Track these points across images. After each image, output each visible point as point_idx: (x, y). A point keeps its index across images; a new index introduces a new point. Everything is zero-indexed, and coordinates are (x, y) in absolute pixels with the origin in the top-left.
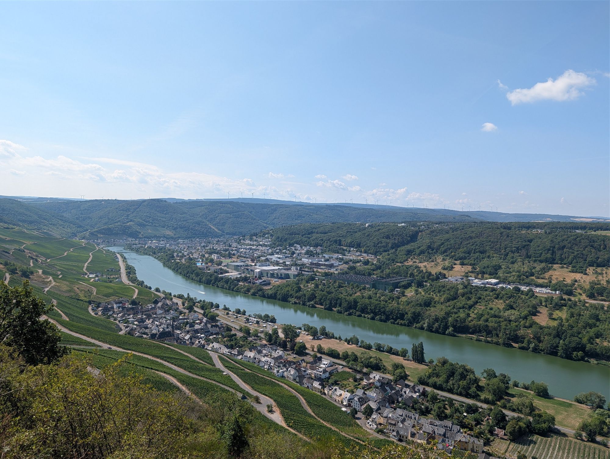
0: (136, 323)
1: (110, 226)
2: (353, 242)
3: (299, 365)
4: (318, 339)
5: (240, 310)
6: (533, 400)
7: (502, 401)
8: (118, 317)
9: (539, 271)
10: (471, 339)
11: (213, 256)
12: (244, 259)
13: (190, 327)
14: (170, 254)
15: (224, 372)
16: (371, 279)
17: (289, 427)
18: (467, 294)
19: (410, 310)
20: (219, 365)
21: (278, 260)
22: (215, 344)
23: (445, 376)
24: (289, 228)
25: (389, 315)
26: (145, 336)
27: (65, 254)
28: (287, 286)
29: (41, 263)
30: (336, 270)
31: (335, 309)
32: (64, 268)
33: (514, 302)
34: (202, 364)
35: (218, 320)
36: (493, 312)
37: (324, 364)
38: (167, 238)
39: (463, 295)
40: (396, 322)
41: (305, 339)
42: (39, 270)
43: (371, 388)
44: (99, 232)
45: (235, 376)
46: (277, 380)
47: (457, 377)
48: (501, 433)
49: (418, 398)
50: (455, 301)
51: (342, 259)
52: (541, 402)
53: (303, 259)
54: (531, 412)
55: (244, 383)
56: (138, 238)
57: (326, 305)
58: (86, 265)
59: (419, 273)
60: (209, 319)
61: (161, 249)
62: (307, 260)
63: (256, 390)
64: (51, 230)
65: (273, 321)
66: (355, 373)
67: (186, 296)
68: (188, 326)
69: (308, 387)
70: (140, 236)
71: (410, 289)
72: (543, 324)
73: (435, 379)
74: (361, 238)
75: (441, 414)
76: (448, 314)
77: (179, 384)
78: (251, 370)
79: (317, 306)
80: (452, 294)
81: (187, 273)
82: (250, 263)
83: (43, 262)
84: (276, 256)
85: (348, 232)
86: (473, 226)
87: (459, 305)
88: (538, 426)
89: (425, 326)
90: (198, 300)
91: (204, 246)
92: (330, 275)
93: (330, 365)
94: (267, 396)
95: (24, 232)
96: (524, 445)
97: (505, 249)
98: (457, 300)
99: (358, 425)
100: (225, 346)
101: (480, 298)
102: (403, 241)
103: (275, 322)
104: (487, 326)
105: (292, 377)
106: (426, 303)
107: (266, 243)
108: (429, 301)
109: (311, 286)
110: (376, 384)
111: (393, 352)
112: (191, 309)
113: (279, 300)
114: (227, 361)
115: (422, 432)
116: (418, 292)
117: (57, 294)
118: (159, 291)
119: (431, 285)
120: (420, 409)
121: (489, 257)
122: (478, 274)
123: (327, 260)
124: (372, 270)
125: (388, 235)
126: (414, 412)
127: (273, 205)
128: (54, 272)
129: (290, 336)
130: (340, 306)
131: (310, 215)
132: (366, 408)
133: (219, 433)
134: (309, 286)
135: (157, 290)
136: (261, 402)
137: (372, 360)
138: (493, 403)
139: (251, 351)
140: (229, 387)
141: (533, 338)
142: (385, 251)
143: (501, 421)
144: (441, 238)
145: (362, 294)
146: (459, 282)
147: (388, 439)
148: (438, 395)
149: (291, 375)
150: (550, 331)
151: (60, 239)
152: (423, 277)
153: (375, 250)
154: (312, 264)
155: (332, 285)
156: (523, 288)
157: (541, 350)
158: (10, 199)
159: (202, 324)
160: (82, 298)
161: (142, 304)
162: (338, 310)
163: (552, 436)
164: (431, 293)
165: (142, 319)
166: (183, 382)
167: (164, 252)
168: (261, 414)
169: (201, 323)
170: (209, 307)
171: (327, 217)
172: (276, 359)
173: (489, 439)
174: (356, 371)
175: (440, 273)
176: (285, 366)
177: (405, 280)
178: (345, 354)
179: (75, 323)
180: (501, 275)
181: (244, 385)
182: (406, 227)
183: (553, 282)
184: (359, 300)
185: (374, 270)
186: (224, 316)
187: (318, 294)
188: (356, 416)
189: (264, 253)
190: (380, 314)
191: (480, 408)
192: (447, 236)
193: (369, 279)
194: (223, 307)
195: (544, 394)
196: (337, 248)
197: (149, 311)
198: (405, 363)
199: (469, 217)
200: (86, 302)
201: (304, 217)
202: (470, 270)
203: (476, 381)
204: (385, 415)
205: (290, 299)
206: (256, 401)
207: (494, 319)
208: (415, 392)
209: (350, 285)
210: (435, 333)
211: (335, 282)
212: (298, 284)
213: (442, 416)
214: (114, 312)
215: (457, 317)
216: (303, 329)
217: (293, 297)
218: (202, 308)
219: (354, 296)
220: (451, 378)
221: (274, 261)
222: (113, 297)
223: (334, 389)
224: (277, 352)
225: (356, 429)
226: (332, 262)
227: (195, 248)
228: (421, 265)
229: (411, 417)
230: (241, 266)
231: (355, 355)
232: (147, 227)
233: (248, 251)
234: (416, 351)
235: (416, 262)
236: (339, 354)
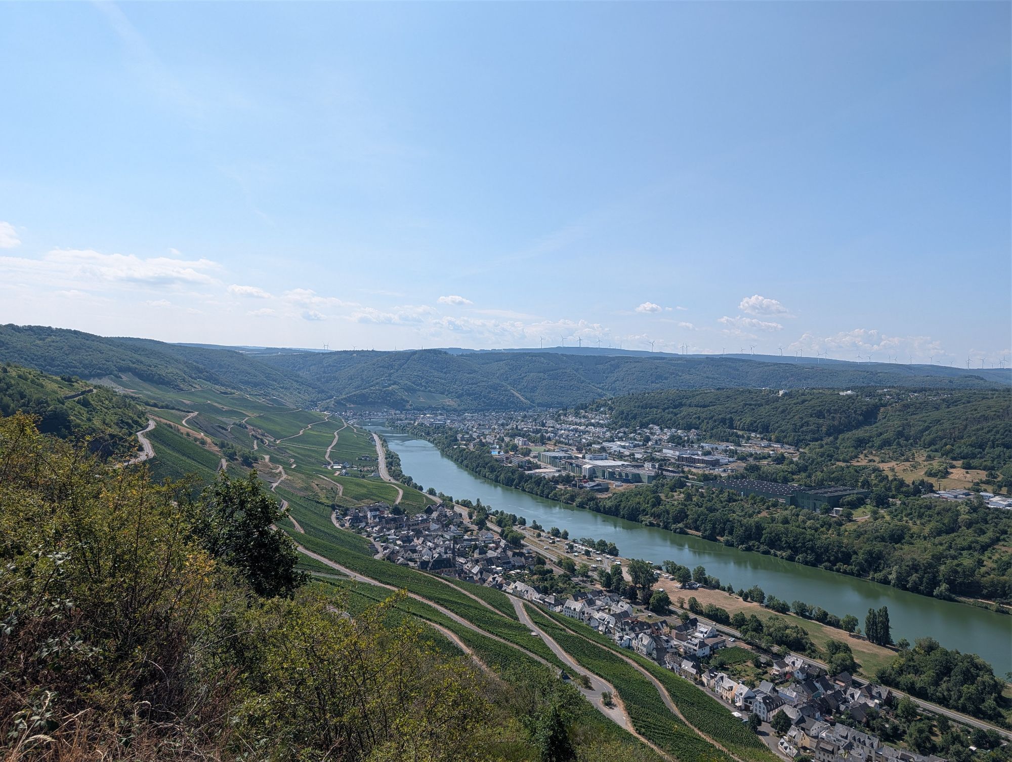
0: (399, 542)
1: (364, 391)
2: (755, 422)
3: (657, 630)
4: (691, 588)
5: (558, 530)
8: (373, 533)
10: (986, 608)
11: (516, 441)
12: (566, 447)
13: (480, 554)
14: (451, 436)
15: (532, 631)
16: (788, 488)
17: (639, 734)
18: (977, 523)
19: (862, 549)
20: (525, 619)
21: (622, 450)
22: (518, 584)
23: (931, 673)
24: (640, 397)
25: (822, 553)
26: (411, 564)
27: (301, 432)
28: (636, 495)
29: (268, 445)
30: (724, 471)
31: (722, 539)
32: (298, 454)
34: (498, 614)
35: (523, 546)
37: (702, 632)
38: (447, 410)
39: (969, 525)
40: (835, 568)
41: (667, 586)
42: (265, 456)
43: (787, 681)
44: (349, 400)
45: (550, 638)
46: (620, 653)
47: (956, 677)
49: (878, 709)
50: (953, 535)
51: (735, 452)
53: (664, 451)
55: (564, 654)
56: (405, 410)
57: (706, 530)
58: (329, 449)
59: (880, 481)
60: (510, 542)
61: (439, 427)
62: (671, 452)
63: (584, 666)
64: (282, 396)
65: (614, 552)
66: (759, 652)
67: (474, 504)
68: (477, 551)
69: (673, 668)
70: (408, 407)
71: (861, 510)
73: (911, 677)
74: (769, 416)
75: (924, 742)
76: (938, 558)
77: (462, 645)
78: (576, 632)
79: (689, 531)
80: (946, 521)
81: (477, 467)
82: (574, 453)
83: (271, 444)
84: (618, 443)
85: (746, 405)
86: (990, 396)
87: (961, 542)
89: (892, 577)
90: (493, 510)
91: (503, 425)
92: (712, 480)
93: (711, 635)
94: (602, 677)
95: (247, 400)
98: (955, 534)
99: (763, 746)
100: (534, 588)
101: (1005, 532)
102: (850, 423)
103: (616, 555)
105: (644, 649)
107: (601, 422)
108: (900, 532)
109: (679, 496)
110: (796, 675)
111: (830, 621)
112: (481, 524)
113: (623, 517)
114: (537, 614)
116: (877, 516)
117: (289, 492)
118: (434, 494)
119: (904, 503)
120: (881, 730)
122: (1000, 487)
123: (708, 453)
124: (789, 472)
125: (820, 411)
126: (870, 733)
127: (613, 359)
128: (285, 459)
131: (677, 375)
132: (777, 717)
133: (527, 731)
134: (676, 497)
135: (432, 492)
136: (593, 686)
137: (788, 631)
139: (576, 600)
140: (541, 656)
142: (816, 440)
144: (924, 419)
145: (772, 514)
148: (918, 706)
149: (643, 645)
151: (294, 409)
152: (889, 489)
153: (796, 438)
154: (680, 458)
155: (717, 496)
158: (229, 351)
159: (499, 550)
160: (324, 500)
161: (408, 513)
162: (728, 541)
164: (905, 519)
165: (408, 537)
166: (468, 642)
167: (443, 432)
168: (593, 707)
169: (496, 548)
170: (510, 523)
171: (707, 377)
172: (619, 617)
174: (758, 648)
175: (922, 483)
176: (632, 629)
177: (852, 492)
178: (739, 618)
179: (312, 538)
181: (563, 655)
182: (855, 398)
184: (766, 525)
185: (793, 473)
186: (532, 539)
187: (692, 511)
188: (760, 728)
189: (599, 437)
190: (805, 552)
191: (1003, 739)
192: (935, 415)
193: (784, 489)
194: (531, 524)
196: (725, 432)
197: (418, 524)
198: (852, 642)
199: (982, 379)
200: (328, 506)
201: (666, 379)
202: (984, 479)
203: (997, 687)
204: (813, 732)
205: (641, 517)
206: (585, 684)
208: (873, 698)
209: (749, 498)
210: (913, 592)
211: (721, 492)
212: (655, 492)
213: (925, 748)
214: (367, 523)
215: (958, 565)
216: (664, 568)
217: (646, 514)
218: (499, 523)
219: (756, 518)
220: (945, 679)
221: (615, 451)
222: (366, 500)
223: (718, 677)
224: (619, 606)
225: (759, 753)
226: (717, 456)
227: (489, 428)
228: (885, 466)
229: (864, 741)
230: (561, 458)
231: (757, 621)
232: (418, 392)
233: (571, 433)
234: (875, 623)
235: (874, 461)
236: (728, 617)
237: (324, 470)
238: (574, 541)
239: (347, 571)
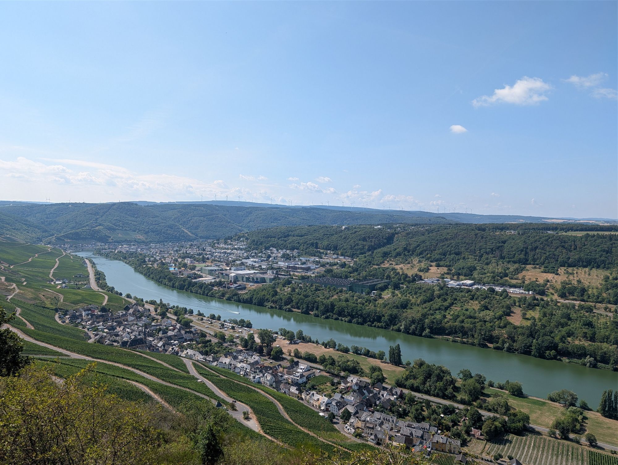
0: (106, 330)
1: (77, 231)
2: (330, 244)
3: (275, 370)
4: (295, 343)
5: (214, 315)
6: (508, 400)
7: (478, 401)
8: (87, 325)
9: (513, 272)
10: (448, 340)
11: (186, 261)
12: (219, 263)
13: (163, 334)
14: (141, 259)
15: (198, 379)
16: (348, 281)
17: (266, 433)
18: (443, 295)
19: (387, 313)
20: (193, 372)
21: (254, 264)
22: (189, 350)
23: (422, 378)
24: (265, 231)
25: (366, 317)
26: (115, 344)
27: (30, 260)
28: (263, 290)
29: (4, 269)
30: (313, 273)
31: (312, 313)
32: (28, 275)
33: (489, 303)
34: (175, 371)
35: (192, 326)
36: (468, 313)
37: (301, 369)
38: (138, 242)
39: (439, 297)
40: (373, 325)
41: (282, 343)
42: (1, 277)
43: (349, 391)
44: (67, 236)
45: (210, 383)
46: (254, 386)
47: (434, 378)
48: (477, 433)
49: (396, 401)
50: (431, 303)
51: (319, 262)
52: (515, 402)
53: (279, 263)
54: (506, 412)
55: (219, 391)
56: (108, 243)
57: (303, 309)
58: (52, 271)
59: (396, 275)
60: (183, 325)
61: (132, 254)
62: (283, 263)
63: (231, 397)
64: (14, 235)
65: (249, 326)
66: (333, 377)
67: (158, 302)
68: (161, 332)
69: (285, 392)
70: (110, 240)
71: (386, 291)
72: (517, 324)
73: (411, 381)
74: (337, 241)
75: (419, 416)
76: (424, 316)
77: (151, 393)
78: (226, 377)
79: (294, 310)
80: (428, 295)
81: (160, 278)
82: (225, 267)
83: (6, 269)
84: (252, 259)
85: (324, 234)
86: (448, 228)
87: (435, 306)
88: (513, 425)
89: (402, 328)
90: (171, 306)
91: (177, 251)
92: (306, 279)
93: (307, 370)
94: (243, 402)
96: (500, 445)
97: (480, 250)
98: (433, 302)
99: (336, 430)
100: (199, 352)
101: (456, 299)
102: (380, 243)
103: (251, 327)
104: (463, 327)
105: (268, 383)
106: (403, 304)
107: (241, 247)
108: (405, 303)
109: (288, 289)
110: (353, 387)
111: (371, 355)
112: (163, 315)
113: (255, 304)
114: (203, 369)
115: (400, 435)
116: (394, 295)
117: (21, 302)
118: (131, 298)
119: (407, 287)
120: (398, 412)
121: (464, 258)
122: (453, 276)
123: (304, 263)
124: (348, 272)
125: (364, 238)
126: (392, 414)
127: (248, 208)
128: (18, 279)
129: (266, 341)
130: (317, 309)
131: (286, 218)
132: (344, 412)
133: (192, 443)
134: (286, 290)
135: (128, 296)
136: (237, 409)
137: (349, 363)
138: (469, 403)
139: (226, 357)
140: (204, 394)
141: (508, 338)
142: (362, 254)
143: (477, 421)
144: (417, 240)
145: (339, 297)
146: (435, 284)
147: (367, 443)
148: (415, 397)
149: (268, 380)
150: (524, 330)
151: (24, 244)
152: (400, 279)
153: (352, 253)
154: (288, 267)
155: (309, 288)
156: (498, 289)
157: (515, 350)
159: (176, 331)
160: (48, 305)
161: (112, 311)
162: (315, 314)
163: (527, 435)
164: (408, 295)
165: (112, 326)
166: (155, 390)
167: (135, 257)
168: (237, 421)
169: (174, 330)
170: (183, 312)
171: (303, 219)
172: (252, 365)
173: (466, 439)
174: (333, 375)
175: (416, 275)
176: (261, 371)
177: (381, 282)
178: (322, 358)
179: (41, 332)
180: (476, 276)
181: (219, 392)
182: (382, 229)
183: (526, 282)
184: (336, 303)
185: (350, 273)
186: (197, 322)
187: (295, 298)
188: (335, 420)
189: (240, 257)
190: (358, 317)
191: (456, 409)
192: (422, 238)
193: (346, 282)
194: (197, 313)
195: (518, 393)
196: (313, 251)
197: (119, 318)
198: (382, 365)
199: (445, 218)
200: (52, 309)
201: (279, 220)
202: (446, 272)
203: (453, 382)
204: (363, 419)
205: (266, 304)
206: (232, 408)
207: (470, 320)
208: (393, 395)
209: (327, 288)
210: (412, 335)
211: (312, 285)
212: (274, 288)
213: (419, 419)
214: (82, 319)
215: (434, 319)
216: (279, 333)
217: (269, 302)
218: (176, 314)
219: (332, 299)
220: (428, 380)
221: (250, 265)
222: (81, 304)
223: (311, 394)
224: (253, 358)
225: (334, 434)
226: (309, 265)
227: (168, 253)
228: (398, 267)
229: (389, 419)
230: (216, 270)
231: (333, 359)
232: (117, 231)
233: (222, 255)
234: (394, 354)
235: (392, 264)
236: (316, 358)
237: (48, 285)
238: (225, 321)
239: (68, 353)
